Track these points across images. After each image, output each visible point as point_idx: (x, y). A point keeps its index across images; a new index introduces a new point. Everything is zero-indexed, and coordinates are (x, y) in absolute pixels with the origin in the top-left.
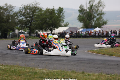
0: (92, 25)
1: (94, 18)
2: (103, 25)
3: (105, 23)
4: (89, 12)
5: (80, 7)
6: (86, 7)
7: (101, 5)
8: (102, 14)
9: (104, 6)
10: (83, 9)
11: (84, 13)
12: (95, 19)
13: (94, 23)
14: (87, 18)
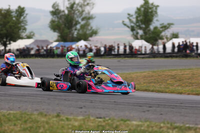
0: (73, 37)
1: (76, 24)
2: (91, 36)
3: (95, 33)
4: (68, 15)
5: (53, 6)
6: (64, 6)
7: (88, 4)
8: (89, 18)
9: (93, 4)
10: (58, 9)
11: (59, 16)
12: (78, 27)
13: (76, 33)
14: (65, 26)
